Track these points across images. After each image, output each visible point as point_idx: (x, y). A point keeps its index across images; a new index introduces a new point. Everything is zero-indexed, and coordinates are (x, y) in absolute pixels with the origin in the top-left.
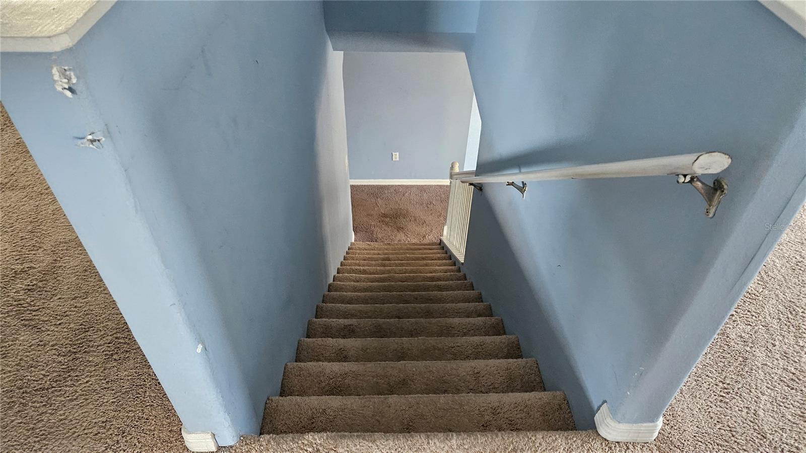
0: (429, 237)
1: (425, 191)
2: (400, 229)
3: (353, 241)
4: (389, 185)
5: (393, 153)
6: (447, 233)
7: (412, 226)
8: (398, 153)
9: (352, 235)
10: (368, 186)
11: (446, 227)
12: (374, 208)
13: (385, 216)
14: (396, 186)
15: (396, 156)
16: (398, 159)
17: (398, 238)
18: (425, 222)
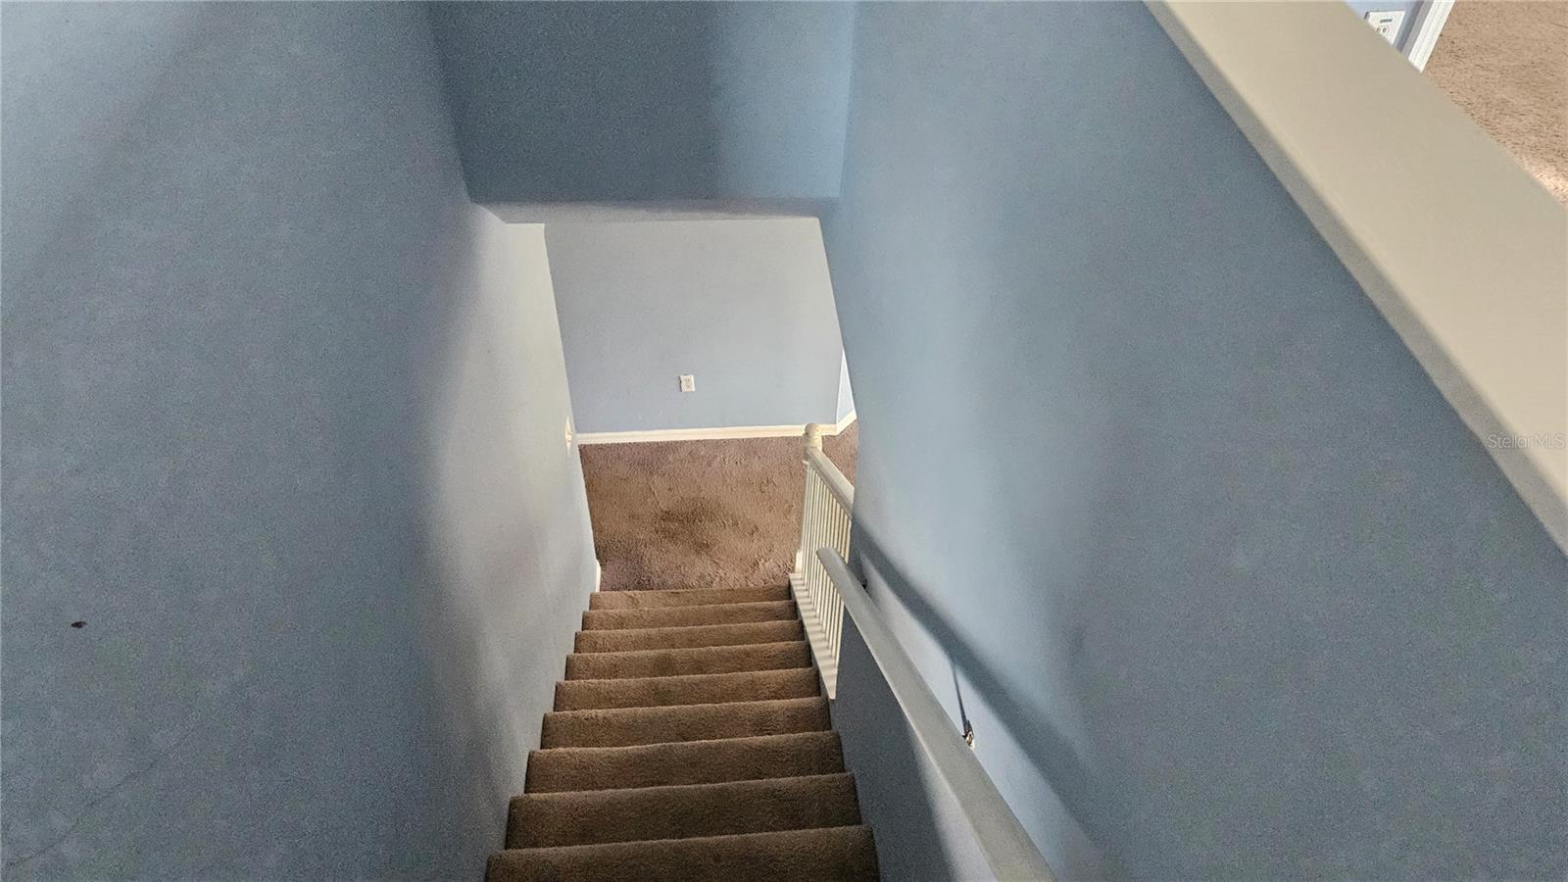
0: (767, 564)
1: (755, 453)
2: (703, 547)
3: (597, 590)
4: (677, 442)
5: (682, 377)
6: (804, 564)
7: (731, 542)
8: (692, 378)
9: (595, 570)
10: (630, 445)
11: (802, 553)
12: (645, 500)
13: (667, 516)
14: (691, 442)
15: (690, 383)
16: (694, 389)
17: (698, 570)
18: (757, 528)
